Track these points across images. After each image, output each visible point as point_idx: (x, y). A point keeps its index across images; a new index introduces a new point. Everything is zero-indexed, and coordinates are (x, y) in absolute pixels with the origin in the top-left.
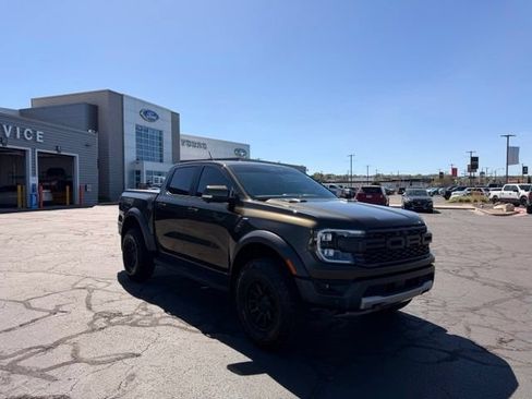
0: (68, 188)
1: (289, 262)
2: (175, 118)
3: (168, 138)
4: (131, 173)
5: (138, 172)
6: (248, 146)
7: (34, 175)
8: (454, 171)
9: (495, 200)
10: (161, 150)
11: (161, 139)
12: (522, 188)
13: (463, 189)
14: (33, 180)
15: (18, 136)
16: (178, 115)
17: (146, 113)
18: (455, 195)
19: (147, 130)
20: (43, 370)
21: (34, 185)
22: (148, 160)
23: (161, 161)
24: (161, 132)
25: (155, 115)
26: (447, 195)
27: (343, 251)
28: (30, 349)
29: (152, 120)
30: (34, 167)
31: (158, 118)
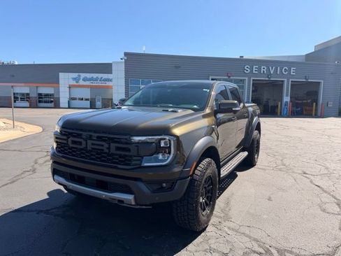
0: (314, 104)
7: (287, 95)
14: (287, 99)
15: (278, 73)
21: (287, 102)
30: (287, 91)
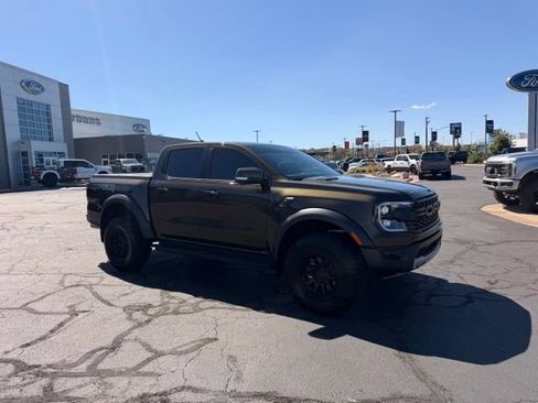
1: (353, 235)
2: (64, 89)
3: (56, 113)
4: (16, 155)
5: (25, 154)
6: (148, 121)
8: (347, 144)
9: (390, 170)
10: (50, 127)
11: (48, 114)
12: (412, 157)
13: (358, 160)
16: (67, 86)
17: (28, 84)
18: (352, 166)
19: (31, 103)
20: (134, 369)
22: (35, 139)
23: (51, 140)
24: (48, 106)
25: (39, 86)
26: (346, 167)
27: (398, 220)
28: (93, 352)
29: (37, 93)
31: (43, 90)
